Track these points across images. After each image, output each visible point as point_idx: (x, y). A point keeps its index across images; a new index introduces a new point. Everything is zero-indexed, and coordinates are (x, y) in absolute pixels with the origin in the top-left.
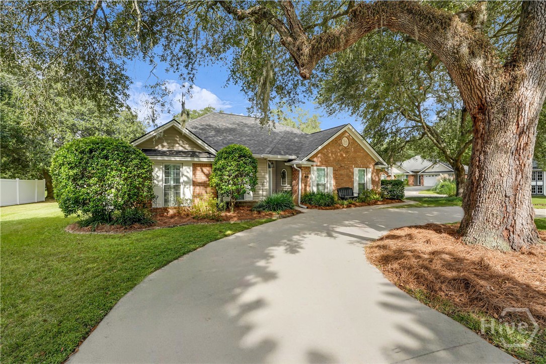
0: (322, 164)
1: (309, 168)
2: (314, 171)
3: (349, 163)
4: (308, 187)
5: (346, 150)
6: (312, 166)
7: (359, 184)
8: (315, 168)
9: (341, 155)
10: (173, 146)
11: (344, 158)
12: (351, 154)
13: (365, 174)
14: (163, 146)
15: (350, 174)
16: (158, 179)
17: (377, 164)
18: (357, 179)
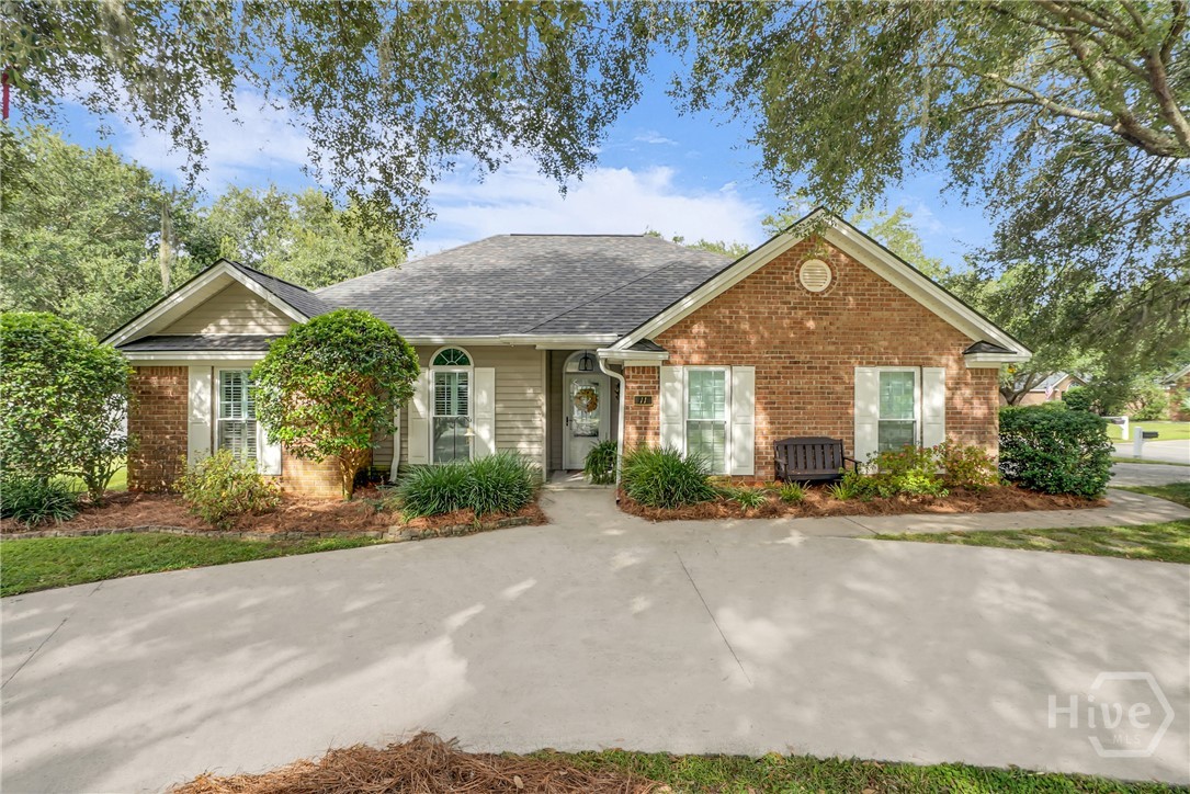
0: (711, 359)
1: (655, 369)
2: (674, 380)
3: (832, 348)
4: (650, 434)
5: (819, 305)
6: (666, 363)
7: (882, 426)
8: (680, 372)
9: (799, 324)
10: (244, 326)
11: (809, 333)
12: (843, 318)
13: (917, 392)
14: (220, 328)
15: (839, 388)
16: (203, 408)
17: (973, 349)
18: (875, 409)
